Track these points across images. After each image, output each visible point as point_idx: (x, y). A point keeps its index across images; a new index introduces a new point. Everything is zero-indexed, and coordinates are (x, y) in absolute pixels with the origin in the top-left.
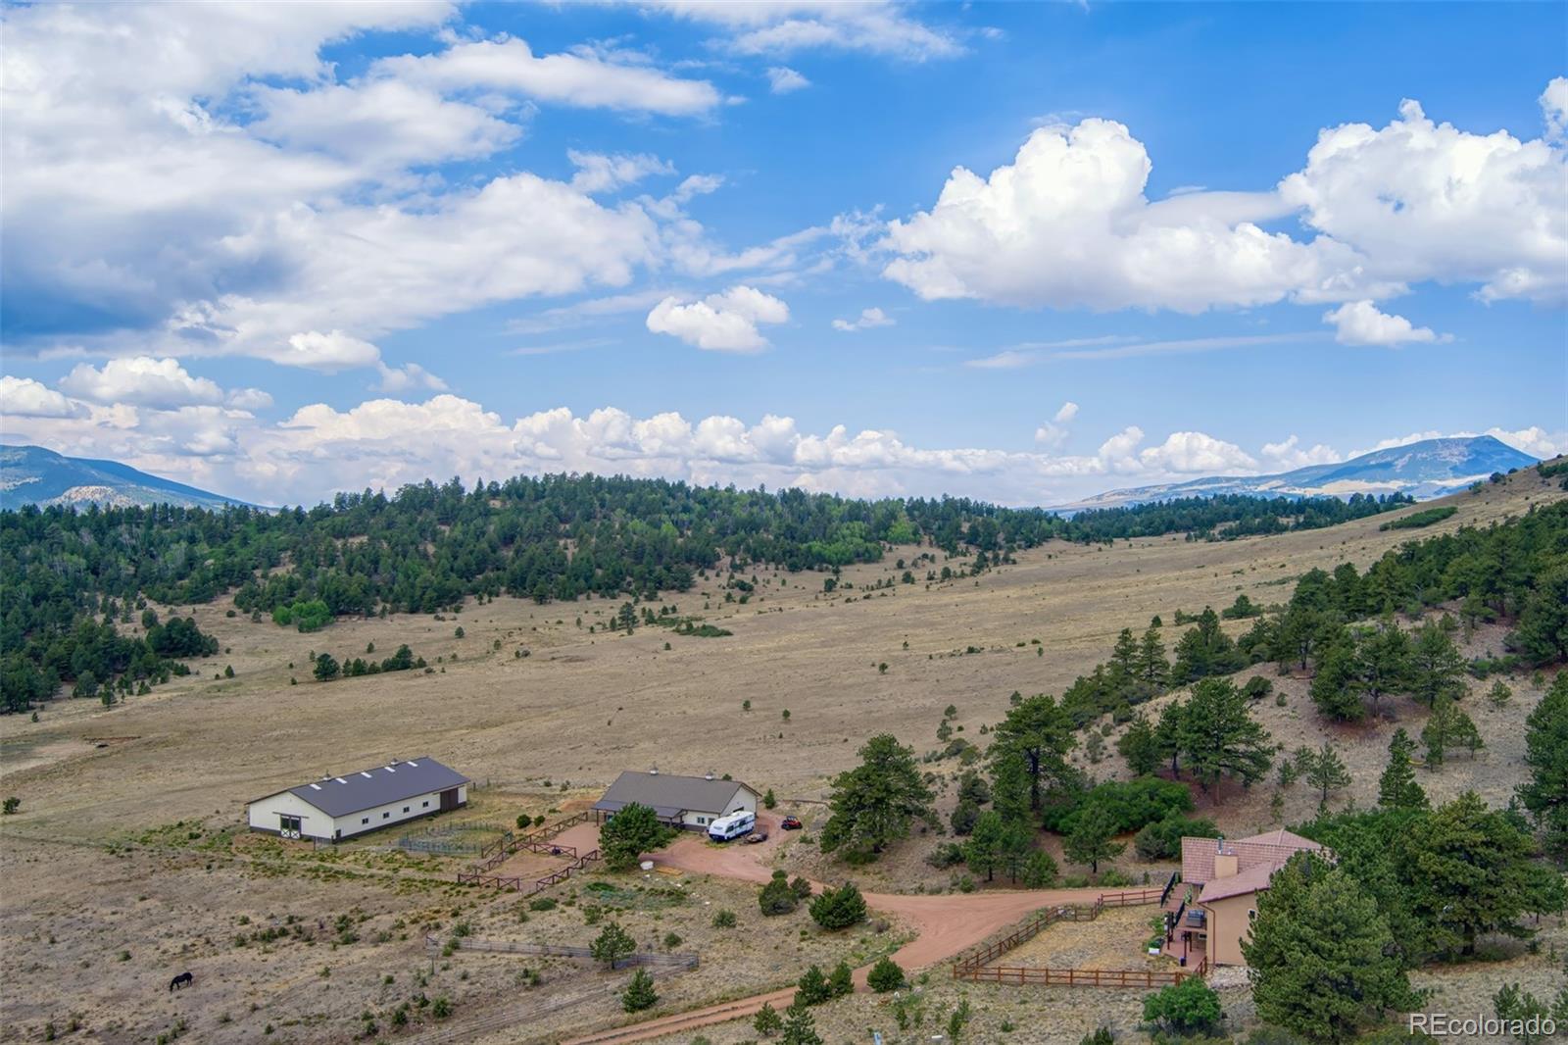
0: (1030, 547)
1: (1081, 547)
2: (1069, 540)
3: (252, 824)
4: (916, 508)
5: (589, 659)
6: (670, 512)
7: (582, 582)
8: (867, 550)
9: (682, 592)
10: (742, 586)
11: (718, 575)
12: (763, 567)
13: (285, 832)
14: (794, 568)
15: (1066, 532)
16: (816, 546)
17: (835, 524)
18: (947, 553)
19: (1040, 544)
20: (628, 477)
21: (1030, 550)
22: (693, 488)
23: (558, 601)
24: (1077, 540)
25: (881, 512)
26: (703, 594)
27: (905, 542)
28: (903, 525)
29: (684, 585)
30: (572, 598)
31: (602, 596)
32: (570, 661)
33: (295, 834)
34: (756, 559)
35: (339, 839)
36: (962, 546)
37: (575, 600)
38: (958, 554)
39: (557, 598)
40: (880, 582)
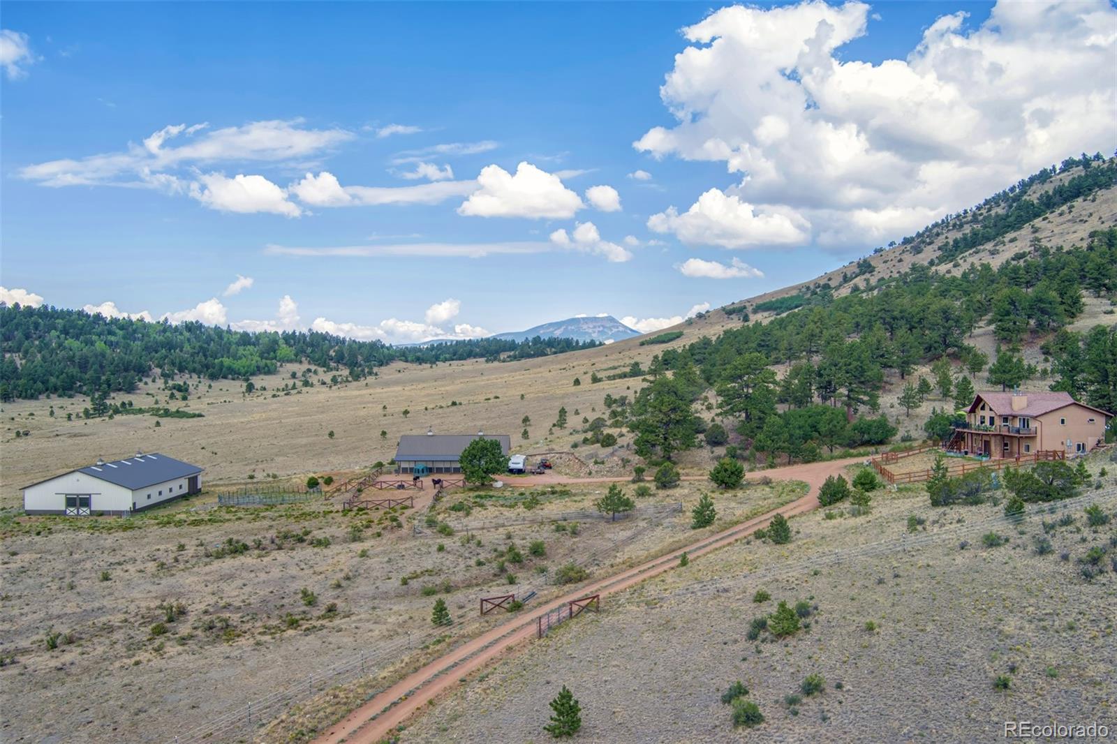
0: (381, 365)
1: (415, 366)
2: (407, 361)
3: (27, 508)
4: (290, 339)
5: (91, 434)
6: (99, 335)
7: (39, 385)
8: (266, 365)
9: (129, 393)
10: (179, 389)
11: (154, 381)
12: (188, 376)
13: (72, 511)
14: (213, 377)
15: (404, 356)
16: (227, 361)
17: (234, 346)
18: (325, 369)
19: (387, 364)
20: (53, 308)
21: (382, 368)
22: (109, 318)
23: (20, 400)
24: (412, 362)
25: (264, 341)
26: (148, 394)
27: (291, 361)
28: (284, 350)
29: (131, 388)
30: (32, 397)
31: (60, 396)
32: (75, 436)
33: (84, 511)
34: (181, 370)
35: (135, 511)
36: (333, 364)
37: (37, 399)
38: (332, 370)
39: (18, 397)
40: (287, 385)
